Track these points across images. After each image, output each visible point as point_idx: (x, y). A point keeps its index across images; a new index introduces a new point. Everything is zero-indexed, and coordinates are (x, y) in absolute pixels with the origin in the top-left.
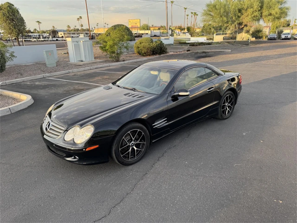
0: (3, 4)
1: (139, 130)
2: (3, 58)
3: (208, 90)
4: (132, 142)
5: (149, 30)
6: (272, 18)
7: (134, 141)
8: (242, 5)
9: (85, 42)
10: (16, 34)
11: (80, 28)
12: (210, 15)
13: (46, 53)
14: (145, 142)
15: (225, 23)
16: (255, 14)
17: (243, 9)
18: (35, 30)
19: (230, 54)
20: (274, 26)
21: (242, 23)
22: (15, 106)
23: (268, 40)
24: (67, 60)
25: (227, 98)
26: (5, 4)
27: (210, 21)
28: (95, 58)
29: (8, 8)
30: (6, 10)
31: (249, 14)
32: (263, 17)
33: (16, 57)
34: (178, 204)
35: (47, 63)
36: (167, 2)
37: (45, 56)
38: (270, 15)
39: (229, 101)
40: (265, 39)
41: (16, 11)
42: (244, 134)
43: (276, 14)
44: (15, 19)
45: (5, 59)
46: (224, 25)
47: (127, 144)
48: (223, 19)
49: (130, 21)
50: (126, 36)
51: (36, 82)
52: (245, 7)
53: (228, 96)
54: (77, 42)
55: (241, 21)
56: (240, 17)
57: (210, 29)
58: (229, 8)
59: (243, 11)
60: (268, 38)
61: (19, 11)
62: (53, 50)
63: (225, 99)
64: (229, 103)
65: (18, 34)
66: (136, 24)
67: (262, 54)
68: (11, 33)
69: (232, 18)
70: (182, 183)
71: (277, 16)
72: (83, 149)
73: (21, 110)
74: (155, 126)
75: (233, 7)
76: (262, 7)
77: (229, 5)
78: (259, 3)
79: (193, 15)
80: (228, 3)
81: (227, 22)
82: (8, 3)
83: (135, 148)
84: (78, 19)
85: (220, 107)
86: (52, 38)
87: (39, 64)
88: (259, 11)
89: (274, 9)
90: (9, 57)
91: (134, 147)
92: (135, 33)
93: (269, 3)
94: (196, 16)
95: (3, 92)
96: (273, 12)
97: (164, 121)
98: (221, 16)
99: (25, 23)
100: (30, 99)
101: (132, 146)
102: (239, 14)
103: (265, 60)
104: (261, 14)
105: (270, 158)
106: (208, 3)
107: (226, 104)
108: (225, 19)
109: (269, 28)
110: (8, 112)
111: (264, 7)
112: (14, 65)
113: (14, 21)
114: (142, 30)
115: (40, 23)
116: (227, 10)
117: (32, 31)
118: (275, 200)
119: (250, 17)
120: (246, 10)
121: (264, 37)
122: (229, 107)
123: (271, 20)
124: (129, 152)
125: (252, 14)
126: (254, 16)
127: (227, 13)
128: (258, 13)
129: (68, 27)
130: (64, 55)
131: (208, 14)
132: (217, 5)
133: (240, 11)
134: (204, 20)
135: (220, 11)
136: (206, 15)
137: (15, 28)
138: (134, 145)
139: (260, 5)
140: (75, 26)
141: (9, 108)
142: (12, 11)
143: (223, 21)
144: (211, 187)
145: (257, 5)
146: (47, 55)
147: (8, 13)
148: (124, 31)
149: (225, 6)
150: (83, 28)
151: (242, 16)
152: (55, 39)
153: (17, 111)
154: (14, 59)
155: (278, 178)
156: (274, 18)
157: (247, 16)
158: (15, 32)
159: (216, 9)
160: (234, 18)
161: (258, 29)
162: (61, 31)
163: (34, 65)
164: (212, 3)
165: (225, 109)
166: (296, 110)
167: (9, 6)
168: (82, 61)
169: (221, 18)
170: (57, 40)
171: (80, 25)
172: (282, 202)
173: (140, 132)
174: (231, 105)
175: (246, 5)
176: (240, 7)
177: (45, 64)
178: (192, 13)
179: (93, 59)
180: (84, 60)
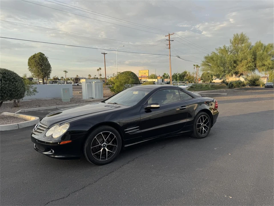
0: (36, 53)
1: (111, 133)
2: (24, 88)
3: (180, 108)
4: (104, 143)
5: (156, 79)
6: (265, 68)
7: (106, 143)
8: (237, 57)
9: (96, 83)
10: (42, 76)
11: (99, 77)
12: (208, 65)
13: (63, 91)
14: (117, 145)
15: (222, 72)
16: (249, 64)
17: (238, 61)
18: (62, 78)
19: (225, 96)
20: (272, 77)
21: (238, 72)
22: (23, 123)
23: (265, 87)
24: (81, 97)
25: (201, 118)
26: (37, 54)
27: (208, 70)
28: (104, 97)
29: (40, 57)
30: (38, 58)
31: (244, 65)
32: (257, 67)
33: (38, 92)
34: (132, 194)
35: (63, 98)
36: (170, 56)
37: (62, 92)
38: (264, 65)
39: (204, 121)
40: (261, 87)
41: (45, 59)
42: (215, 149)
43: (270, 65)
44: (44, 65)
45: (25, 89)
46: (221, 74)
47: (99, 144)
48: (220, 69)
49: (140, 71)
50: (131, 79)
51: (49, 111)
52: (240, 59)
53: (202, 117)
54: (90, 83)
55: (237, 70)
56: (236, 67)
57: (209, 76)
58: (225, 59)
59: (238, 62)
60: (265, 86)
61: (48, 59)
62: (69, 89)
63: (199, 119)
64: (205, 123)
65: (44, 76)
66: (145, 73)
67: (256, 96)
68: (39, 75)
69: (229, 68)
70: (142, 179)
71: (270, 66)
72: (58, 142)
73: (27, 127)
74: (127, 131)
75: (229, 59)
76: (255, 59)
77: (225, 57)
78: (253, 55)
79: (195, 67)
80: (224, 56)
81: (224, 71)
82: (40, 53)
83: (107, 150)
84: (98, 69)
85: (194, 126)
86: (74, 83)
87: (56, 99)
88: (253, 62)
89: (266, 61)
90: (32, 91)
91: (106, 148)
92: (144, 81)
93: (261, 56)
94: (198, 68)
95: (19, 116)
96: (266, 63)
97: (136, 128)
98: (218, 66)
99: (51, 68)
100: (38, 120)
101: (104, 147)
102: (235, 65)
103: (256, 101)
104: (255, 65)
105: (233, 166)
106: (206, 55)
107: (202, 124)
108: (222, 68)
109: (267, 78)
110: (16, 127)
111: (257, 59)
112: (36, 99)
113: (42, 66)
114: (150, 79)
115: (67, 72)
116: (223, 62)
117: (60, 78)
118: (225, 196)
119: (245, 67)
120: (240, 62)
121: (261, 85)
122: (205, 127)
123: (264, 70)
124: (100, 152)
125: (247, 65)
126: (249, 66)
127: (224, 64)
128: (252, 64)
129: (89, 76)
130: (80, 94)
131: (206, 65)
132: (214, 57)
133: (235, 62)
134: (203, 69)
135: (217, 62)
136: (204, 65)
137: (42, 72)
138: (105, 146)
139: (253, 57)
140: (95, 76)
141: (18, 124)
142: (42, 59)
143: (220, 71)
144: (168, 183)
145: (250, 57)
146: (63, 92)
147: (39, 60)
148: (130, 75)
149: (221, 57)
150: (101, 77)
151: (237, 66)
152: (76, 84)
153: (24, 127)
154: (36, 94)
155: (235, 181)
156: (268, 68)
157: (242, 66)
158: (42, 74)
159: (213, 60)
160: (230, 68)
161: (255, 78)
162: (82, 78)
163: (52, 99)
164: (210, 55)
165: (201, 128)
166: (273, 134)
167: (40, 55)
168: (93, 98)
169: (218, 68)
170: (78, 85)
171: (99, 74)
172: (231, 197)
173: (111, 134)
174: (208, 125)
175: (240, 57)
176: (235, 59)
177: (61, 100)
178: (194, 65)
179: (103, 97)
180: (94, 97)
